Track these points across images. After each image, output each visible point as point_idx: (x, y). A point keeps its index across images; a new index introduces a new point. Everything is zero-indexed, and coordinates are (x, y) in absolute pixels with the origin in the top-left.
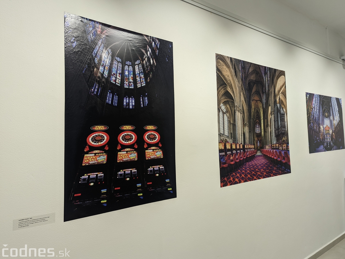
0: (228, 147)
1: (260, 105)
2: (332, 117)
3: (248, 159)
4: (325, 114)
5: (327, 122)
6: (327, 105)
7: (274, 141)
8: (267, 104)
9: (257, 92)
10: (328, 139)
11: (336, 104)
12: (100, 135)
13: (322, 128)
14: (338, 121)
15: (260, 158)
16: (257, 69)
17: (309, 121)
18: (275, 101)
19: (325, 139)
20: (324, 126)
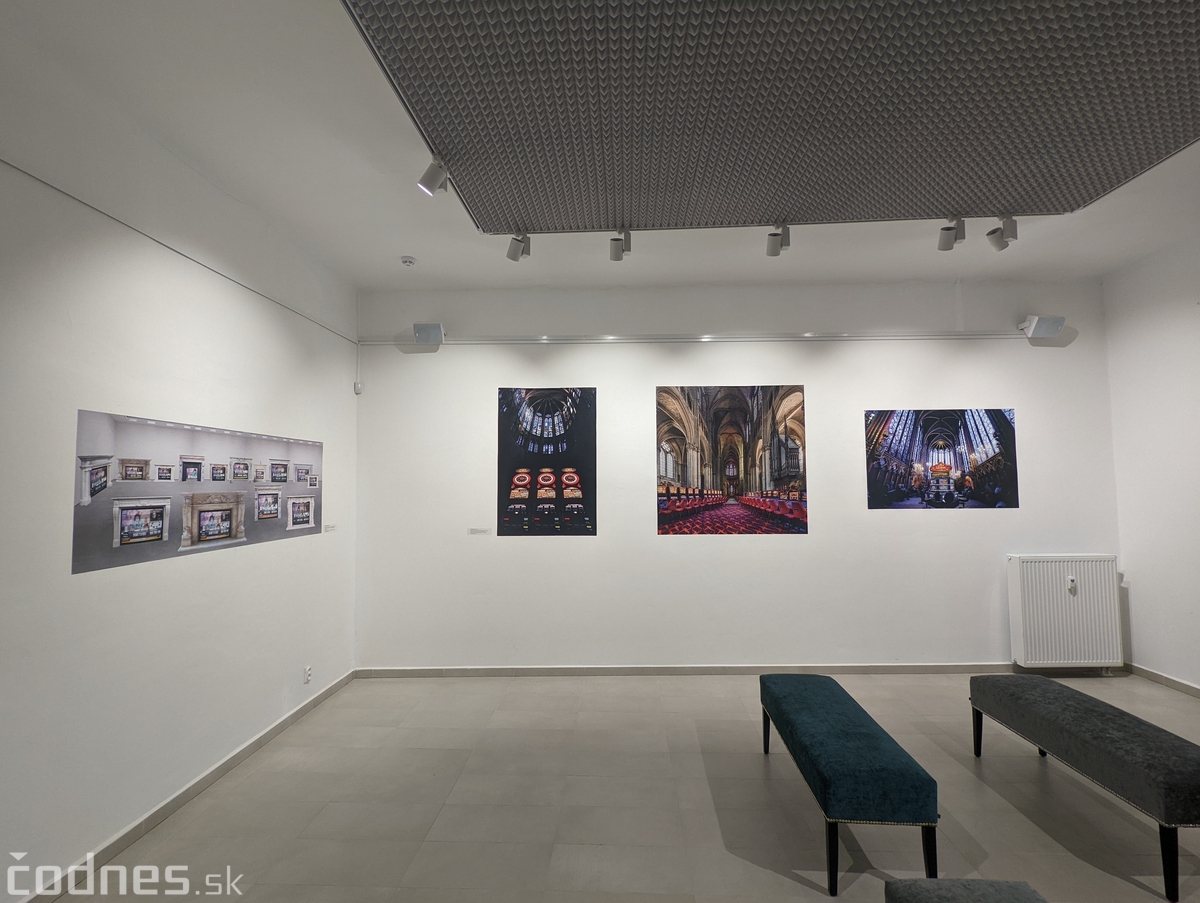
0: (673, 490)
1: (738, 439)
2: (963, 448)
3: (708, 508)
4: (933, 442)
5: (940, 458)
6: (943, 426)
7: (769, 487)
8: (755, 437)
9: (733, 423)
10: (944, 488)
11: (987, 420)
12: (523, 476)
13: (918, 467)
14: (991, 454)
15: (733, 508)
16: (734, 393)
17: (872, 456)
18: (775, 432)
19: (929, 486)
20: (929, 464)
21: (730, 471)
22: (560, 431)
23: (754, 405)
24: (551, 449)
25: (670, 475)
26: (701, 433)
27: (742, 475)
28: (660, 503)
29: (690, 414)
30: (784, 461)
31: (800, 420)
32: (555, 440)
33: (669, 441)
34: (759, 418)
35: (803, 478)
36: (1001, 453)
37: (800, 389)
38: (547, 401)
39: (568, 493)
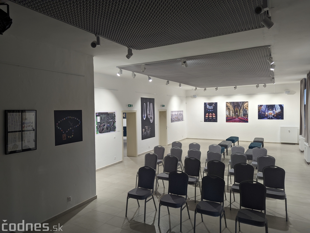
2: (274, 110)
3: (233, 119)
4: (269, 110)
5: (270, 112)
6: (271, 107)
7: (242, 116)
8: (240, 109)
9: (237, 107)
10: (271, 116)
11: (279, 106)
12: (207, 114)
13: (267, 113)
14: (279, 111)
15: (237, 119)
16: (237, 103)
17: (259, 112)
18: (243, 108)
19: (268, 116)
20: (268, 113)
21: (237, 114)
22: (212, 108)
23: (240, 104)
24: (211, 111)
25: (228, 114)
26: (232, 108)
27: (238, 114)
28: (226, 118)
29: (231, 106)
30: (245, 112)
31: (248, 106)
32: (212, 109)
33: (228, 110)
34: (241, 106)
35: (248, 115)
36: (281, 111)
37: (248, 102)
38: (210, 104)
39: (213, 117)
